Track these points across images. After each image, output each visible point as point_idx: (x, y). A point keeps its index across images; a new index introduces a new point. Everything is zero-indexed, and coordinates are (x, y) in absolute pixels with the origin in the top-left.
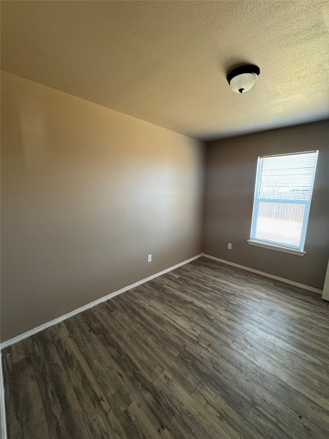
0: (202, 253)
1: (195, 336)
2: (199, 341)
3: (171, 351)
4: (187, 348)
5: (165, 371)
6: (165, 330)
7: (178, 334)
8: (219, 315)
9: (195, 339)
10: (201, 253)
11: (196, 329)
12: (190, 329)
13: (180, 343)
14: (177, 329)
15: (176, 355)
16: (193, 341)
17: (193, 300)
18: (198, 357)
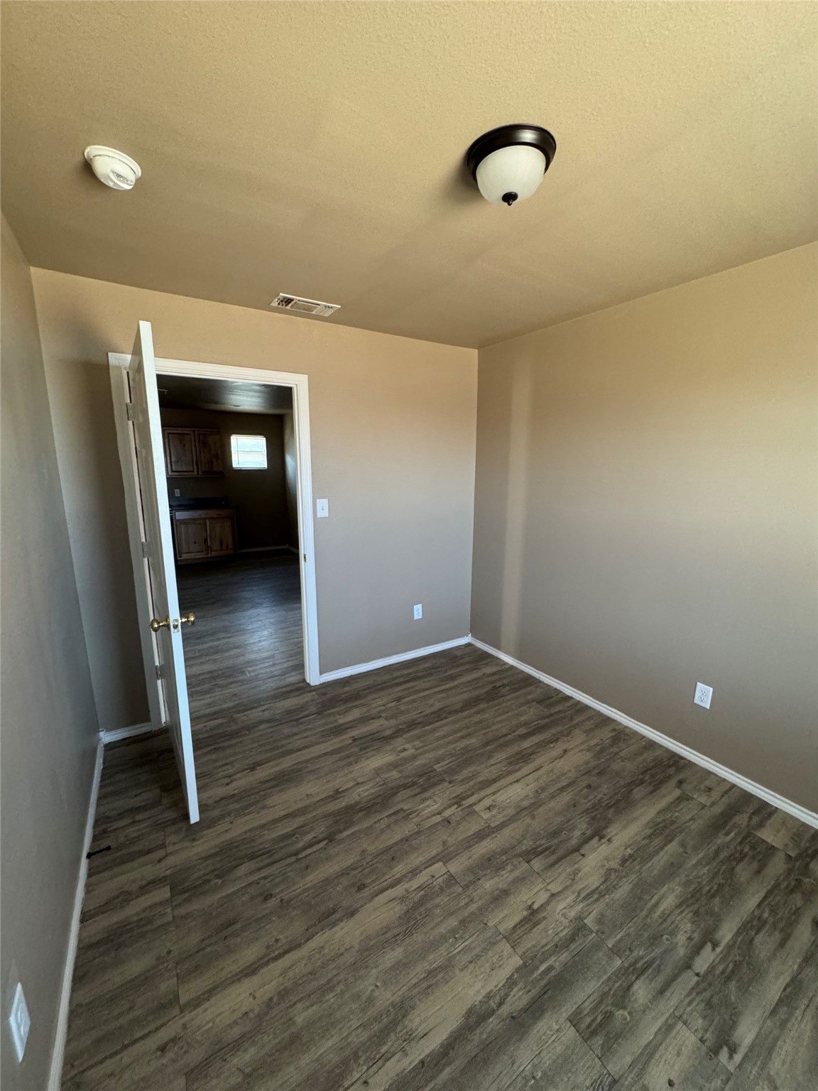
4: (446, 784)
9: (466, 803)
13: (459, 777)
18: (427, 794)
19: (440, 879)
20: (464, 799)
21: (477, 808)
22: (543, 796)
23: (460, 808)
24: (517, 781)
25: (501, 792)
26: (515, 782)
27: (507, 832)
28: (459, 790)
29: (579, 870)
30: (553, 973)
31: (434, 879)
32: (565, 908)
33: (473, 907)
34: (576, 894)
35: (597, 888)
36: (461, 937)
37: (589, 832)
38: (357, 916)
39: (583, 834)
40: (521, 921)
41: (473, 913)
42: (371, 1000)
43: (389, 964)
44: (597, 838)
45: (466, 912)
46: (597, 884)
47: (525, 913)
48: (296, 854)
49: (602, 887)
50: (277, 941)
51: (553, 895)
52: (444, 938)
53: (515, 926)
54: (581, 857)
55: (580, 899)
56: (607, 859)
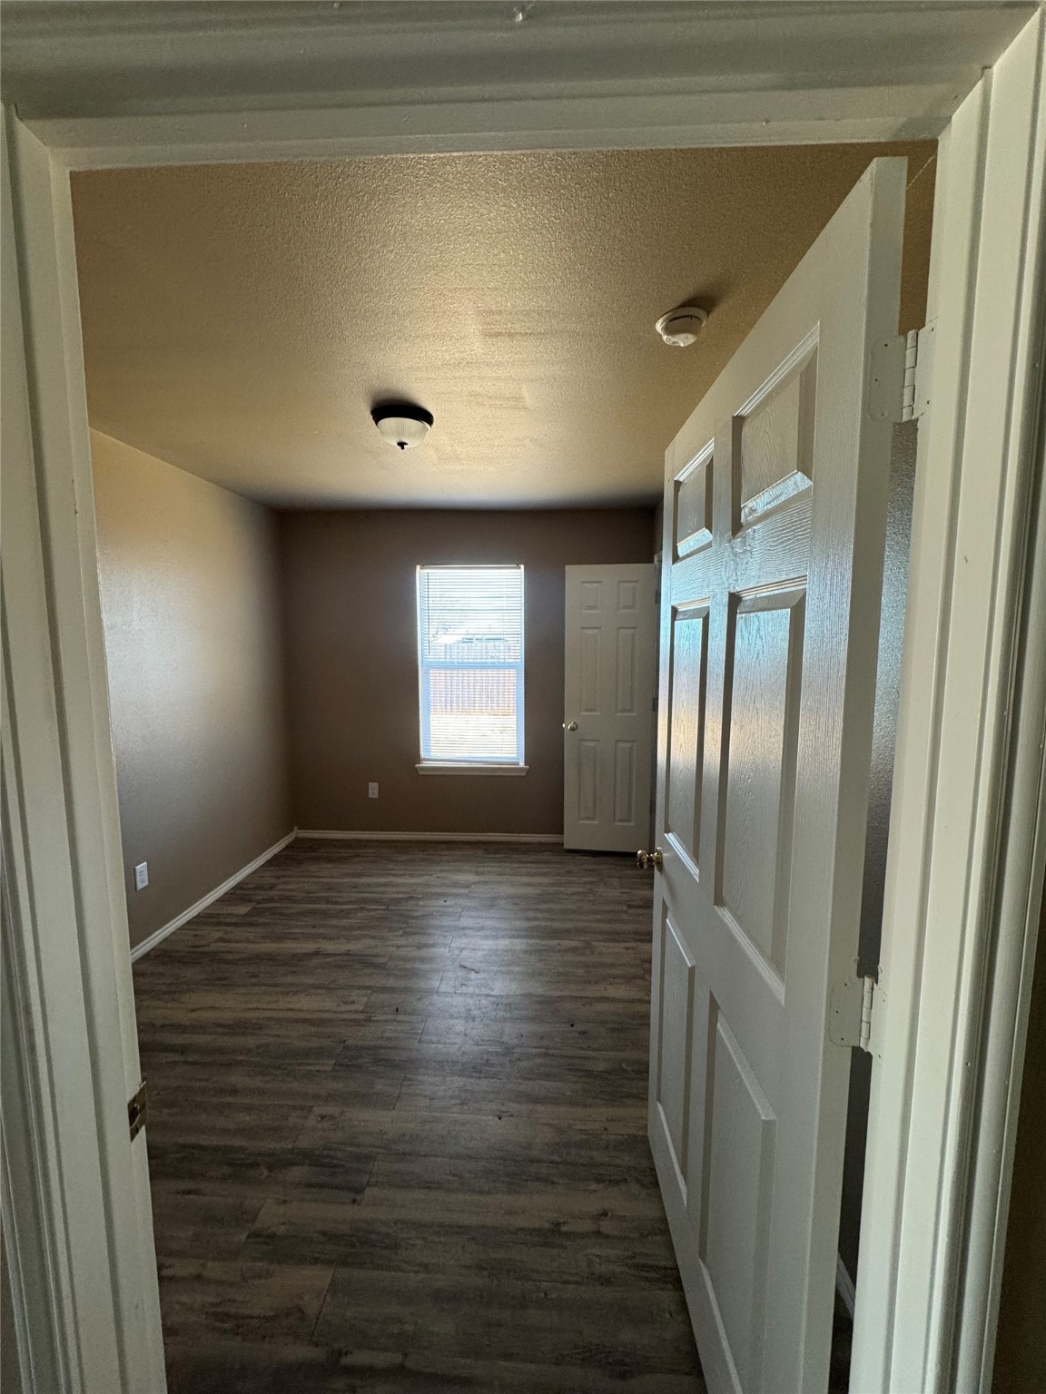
0: (296, 828)
1: (356, 1012)
2: (371, 1017)
3: (308, 1068)
4: (349, 1042)
5: (315, 1109)
6: (271, 1040)
7: (313, 1030)
8: (394, 949)
9: (361, 1017)
10: (292, 830)
11: (355, 998)
12: (338, 1006)
13: (327, 1042)
14: (305, 1021)
15: (328, 1068)
16: (356, 1023)
17: (317, 946)
18: (381, 1042)
21: (361, 1008)
27: (367, 984)
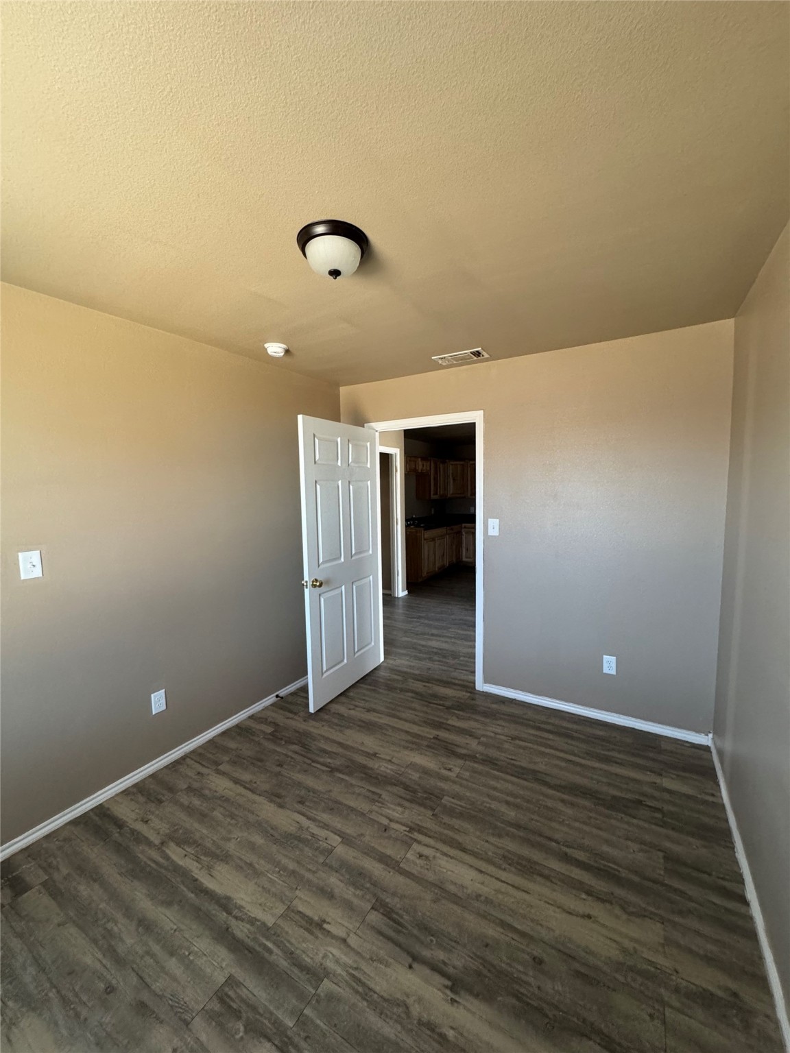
1: (419, 842)
9: (416, 835)
19: (325, 845)
20: (420, 832)
22: (476, 904)
23: (406, 833)
24: (481, 872)
25: (453, 860)
26: (477, 869)
28: (429, 824)
29: (387, 965)
30: (266, 955)
31: (324, 840)
32: (333, 955)
33: (308, 875)
34: (355, 966)
35: (370, 989)
36: (281, 875)
37: (451, 970)
38: (280, 810)
39: (444, 963)
40: (307, 917)
41: (303, 877)
42: (229, 840)
43: (253, 839)
44: (449, 983)
45: (303, 872)
46: (377, 989)
47: (316, 918)
48: (313, 761)
49: (376, 995)
50: (255, 783)
51: (344, 941)
52: (277, 864)
53: (300, 912)
54: (407, 966)
55: (351, 971)
56: (420, 1000)
